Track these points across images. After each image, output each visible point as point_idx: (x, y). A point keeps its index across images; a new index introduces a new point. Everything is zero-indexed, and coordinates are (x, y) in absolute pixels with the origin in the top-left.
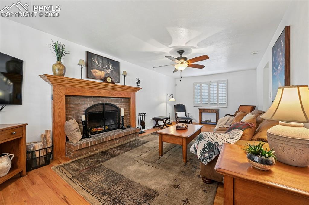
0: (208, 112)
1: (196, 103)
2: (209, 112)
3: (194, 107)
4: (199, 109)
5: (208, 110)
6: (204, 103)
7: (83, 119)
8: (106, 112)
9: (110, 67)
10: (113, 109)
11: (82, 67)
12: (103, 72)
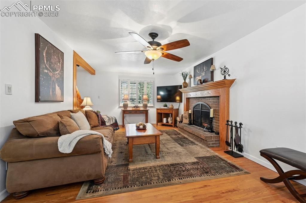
7: (190, 112)
8: (202, 110)
9: (205, 68)
10: (206, 109)
11: (190, 79)
12: (200, 76)
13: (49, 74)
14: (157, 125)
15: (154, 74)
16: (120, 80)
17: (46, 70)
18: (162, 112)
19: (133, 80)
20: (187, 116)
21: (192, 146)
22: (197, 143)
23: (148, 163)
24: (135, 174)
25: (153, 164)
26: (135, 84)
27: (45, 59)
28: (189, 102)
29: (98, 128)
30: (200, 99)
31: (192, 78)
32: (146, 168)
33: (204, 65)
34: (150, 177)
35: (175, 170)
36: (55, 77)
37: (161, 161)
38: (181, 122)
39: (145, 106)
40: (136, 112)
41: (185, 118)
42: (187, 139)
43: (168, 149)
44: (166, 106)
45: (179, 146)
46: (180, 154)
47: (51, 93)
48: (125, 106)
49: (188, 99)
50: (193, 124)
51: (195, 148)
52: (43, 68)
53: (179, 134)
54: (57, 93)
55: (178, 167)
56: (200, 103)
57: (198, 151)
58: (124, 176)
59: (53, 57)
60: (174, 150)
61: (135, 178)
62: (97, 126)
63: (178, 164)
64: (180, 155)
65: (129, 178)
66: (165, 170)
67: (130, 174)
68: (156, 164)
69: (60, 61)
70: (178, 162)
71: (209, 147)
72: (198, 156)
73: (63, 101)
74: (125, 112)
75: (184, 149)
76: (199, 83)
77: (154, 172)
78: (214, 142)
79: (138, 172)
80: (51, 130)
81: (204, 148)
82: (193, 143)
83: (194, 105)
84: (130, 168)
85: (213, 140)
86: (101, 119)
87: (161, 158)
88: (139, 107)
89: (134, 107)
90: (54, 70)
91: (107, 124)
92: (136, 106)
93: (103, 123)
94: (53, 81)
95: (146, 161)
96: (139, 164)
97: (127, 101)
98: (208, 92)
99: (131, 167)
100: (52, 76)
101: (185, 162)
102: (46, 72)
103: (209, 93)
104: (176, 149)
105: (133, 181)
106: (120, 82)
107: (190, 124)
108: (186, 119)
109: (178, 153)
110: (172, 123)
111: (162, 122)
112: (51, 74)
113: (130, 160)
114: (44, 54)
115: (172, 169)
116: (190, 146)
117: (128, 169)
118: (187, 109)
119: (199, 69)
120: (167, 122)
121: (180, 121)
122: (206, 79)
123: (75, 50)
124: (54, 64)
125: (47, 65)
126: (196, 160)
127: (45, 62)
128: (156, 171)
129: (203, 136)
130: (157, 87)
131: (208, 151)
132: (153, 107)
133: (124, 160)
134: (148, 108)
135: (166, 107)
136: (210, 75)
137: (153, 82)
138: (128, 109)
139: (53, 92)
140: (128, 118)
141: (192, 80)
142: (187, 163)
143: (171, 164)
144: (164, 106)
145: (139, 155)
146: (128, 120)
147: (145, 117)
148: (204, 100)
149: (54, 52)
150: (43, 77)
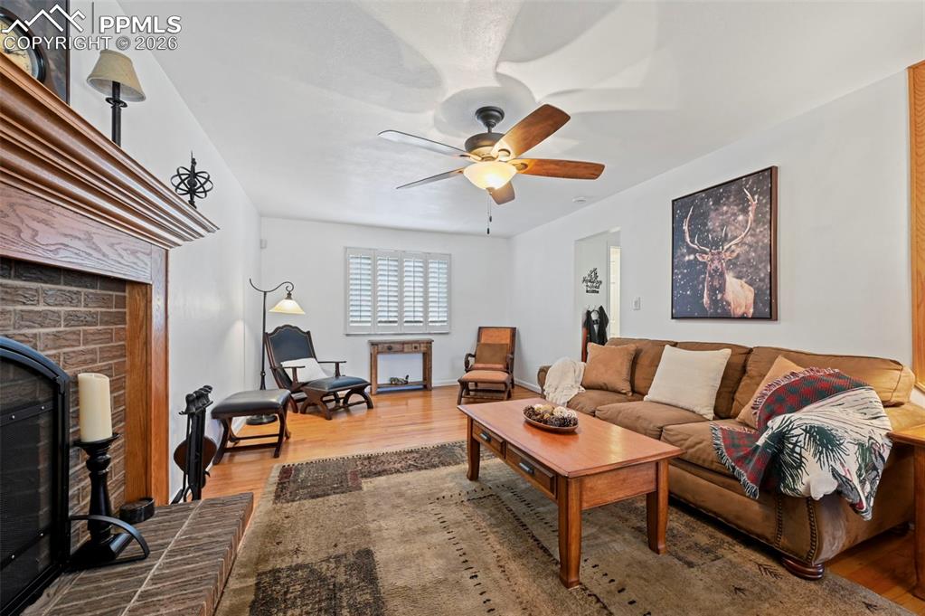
0: (402, 351)
1: (356, 322)
2: (406, 350)
3: (348, 335)
4: (373, 344)
5: (403, 343)
6: (385, 322)
17: (689, 255)
52: (683, 255)
59: (713, 215)
102: (689, 261)
149: (717, 202)
150: (681, 273)
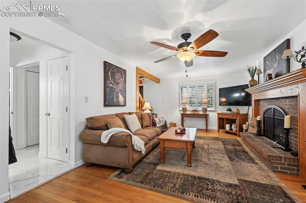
7: (258, 118)
8: (275, 117)
9: (277, 57)
10: (281, 115)
11: (259, 76)
12: (272, 69)
13: (114, 87)
14: (219, 131)
15: (187, 76)
16: (180, 85)
17: (111, 84)
18: (224, 117)
19: (192, 84)
20: (255, 124)
21: (247, 164)
22: (258, 162)
23: (176, 168)
24: (157, 175)
25: (180, 170)
26: (195, 87)
27: (110, 77)
28: (259, 105)
29: (149, 128)
30: (273, 101)
31: (261, 73)
32: (170, 173)
33: (277, 52)
34: (167, 182)
35: (198, 185)
36: (118, 89)
37: (191, 170)
38: (246, 131)
39: (205, 110)
40: (194, 115)
41: (251, 126)
42: (247, 153)
43: (209, 159)
44: (230, 110)
45: (228, 159)
46: (221, 169)
47: (115, 100)
48: (184, 110)
49: (258, 101)
50: (264, 135)
51: (250, 168)
52: (109, 83)
53: (241, 145)
54: (120, 100)
55: (205, 182)
56: (273, 106)
57: (250, 172)
58: (148, 173)
59: (116, 74)
60: (215, 163)
61: (154, 178)
62: (149, 127)
63: (208, 180)
64: (219, 171)
65: (150, 176)
66: (187, 180)
67: (153, 174)
68: (183, 171)
69: (123, 77)
70: (209, 178)
71: (274, 171)
72: (243, 179)
73: (126, 106)
74: (183, 116)
75: (230, 165)
76: (268, 79)
77: (175, 179)
78: (286, 166)
79: (160, 174)
80: (103, 125)
81: (264, 171)
82: (252, 160)
83: (264, 109)
84: (157, 168)
85: (285, 163)
86: (152, 120)
87: (194, 167)
88: (198, 111)
89: (193, 111)
90: (118, 84)
91: (158, 125)
92: (194, 110)
93: (154, 124)
94: (117, 91)
95: (176, 165)
96: (167, 167)
97: (185, 105)
98: (281, 91)
99: (159, 168)
100: (116, 88)
101: (218, 180)
102: (111, 86)
103: (283, 92)
104: (219, 163)
105: (150, 180)
106: (180, 87)
107: (259, 134)
108: (253, 127)
109: (218, 168)
110: (236, 131)
111: (224, 129)
112: (115, 87)
113: (161, 161)
114: (110, 74)
115: (195, 182)
116: (244, 163)
117: (155, 168)
118: (256, 114)
119: (270, 59)
120: (231, 129)
121: (246, 129)
122: (279, 72)
123: (137, 67)
124: (118, 80)
125: (112, 80)
126: (236, 182)
127: (110, 79)
128: (178, 178)
129: (265, 153)
130: (219, 89)
131: (269, 176)
132: (214, 111)
133: (158, 159)
134: (207, 113)
135: (229, 112)
136: (285, 65)
137: (214, 83)
138: (187, 113)
139: (116, 99)
140: (187, 121)
141: (262, 75)
142: (219, 182)
143: (198, 177)
144: (227, 111)
145: (174, 159)
146: (187, 124)
147: (205, 122)
148: (277, 102)
149: (117, 71)
150: (109, 90)
